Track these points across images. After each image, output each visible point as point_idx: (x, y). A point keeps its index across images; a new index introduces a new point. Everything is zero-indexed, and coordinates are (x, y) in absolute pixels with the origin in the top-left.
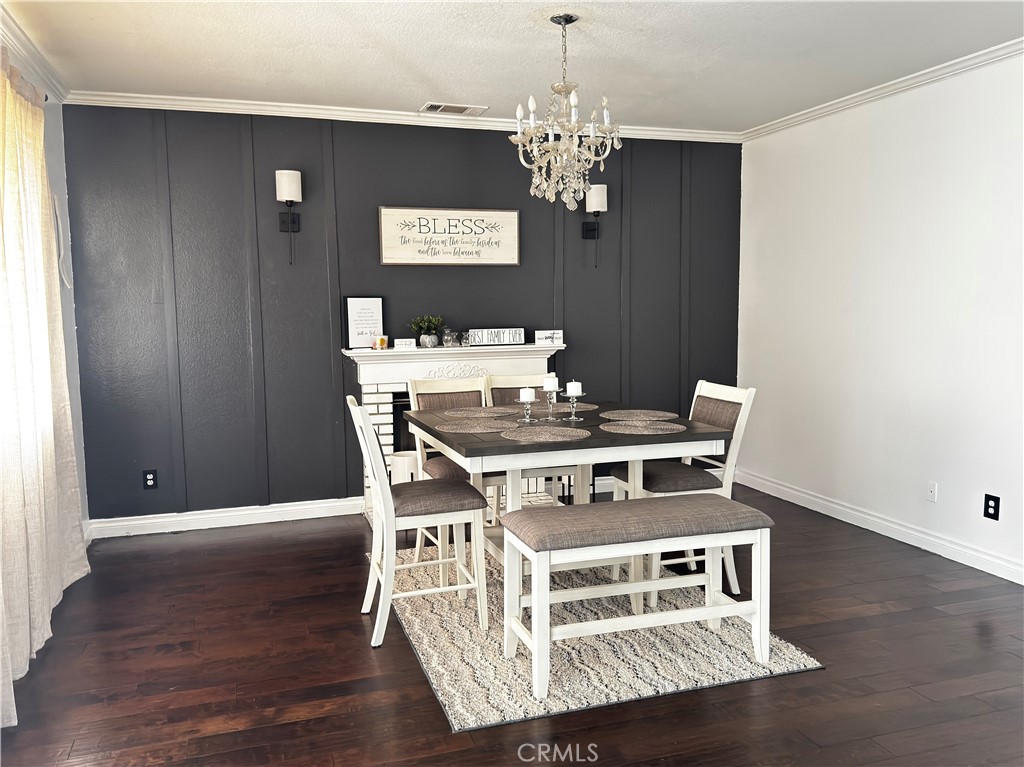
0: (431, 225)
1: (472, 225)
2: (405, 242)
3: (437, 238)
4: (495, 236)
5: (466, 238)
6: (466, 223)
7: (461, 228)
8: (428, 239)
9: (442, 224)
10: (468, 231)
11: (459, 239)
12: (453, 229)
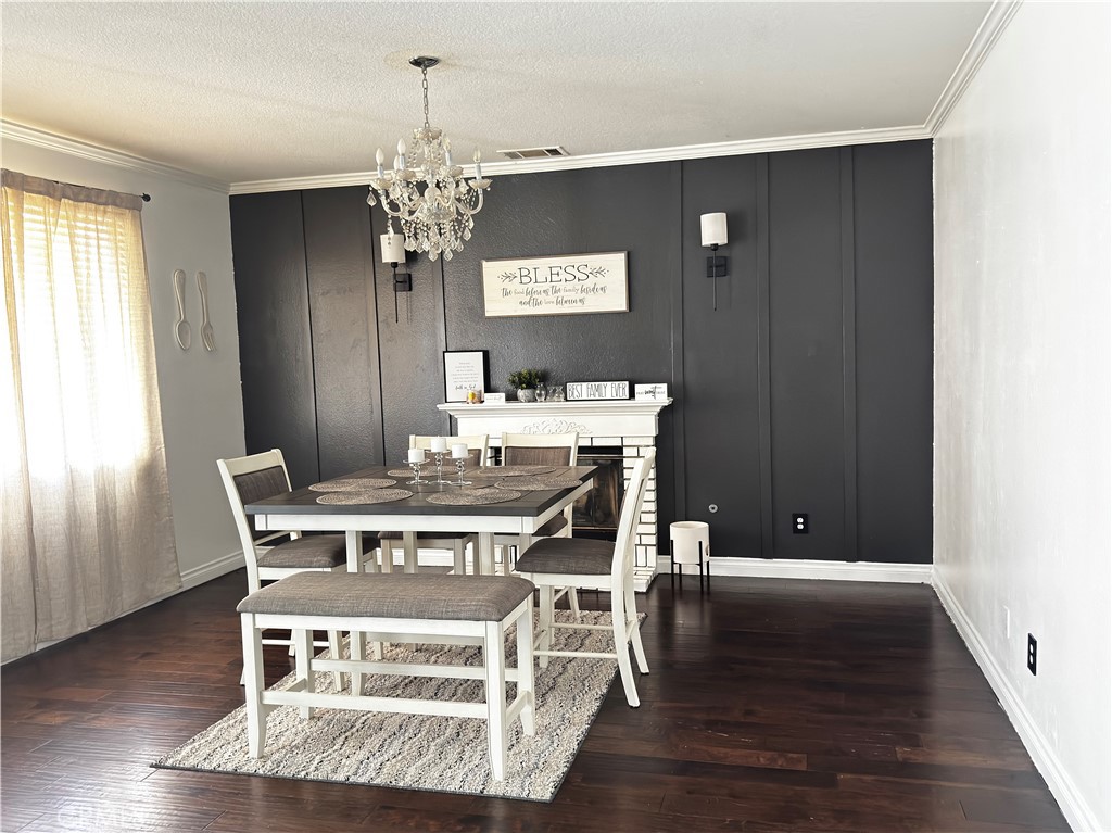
0: (532, 275)
1: (575, 272)
2: (506, 293)
3: (537, 288)
4: (600, 281)
5: (569, 286)
6: (569, 270)
7: (563, 276)
8: (530, 289)
9: (543, 273)
10: (571, 277)
11: (562, 288)
12: (555, 278)
